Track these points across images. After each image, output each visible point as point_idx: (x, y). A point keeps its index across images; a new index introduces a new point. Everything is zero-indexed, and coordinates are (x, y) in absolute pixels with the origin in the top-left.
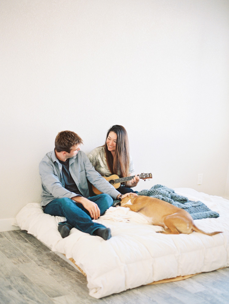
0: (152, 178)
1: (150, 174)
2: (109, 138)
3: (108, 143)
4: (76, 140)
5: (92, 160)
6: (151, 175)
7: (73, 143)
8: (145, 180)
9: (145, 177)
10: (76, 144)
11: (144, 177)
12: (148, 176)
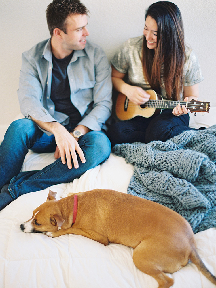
2: (145, 27)
12: (201, 108)
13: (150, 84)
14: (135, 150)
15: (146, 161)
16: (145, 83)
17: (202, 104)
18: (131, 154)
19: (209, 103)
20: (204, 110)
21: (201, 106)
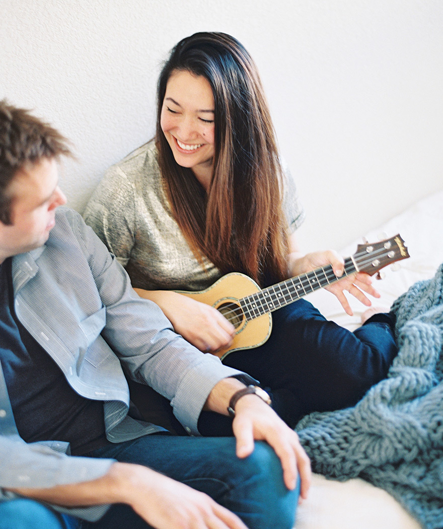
0: (408, 256)
1: (397, 240)
2: (173, 107)
3: (168, 131)
4: (29, 139)
5: (109, 230)
6: (402, 241)
7: (14, 154)
8: (379, 277)
9: (380, 259)
10: (34, 159)
11: (376, 263)
12: (392, 254)
13: (216, 266)
14: (342, 440)
15: (405, 442)
16: (199, 269)
17: (388, 245)
18: (340, 455)
19: (399, 236)
20: (399, 257)
21: (387, 251)
